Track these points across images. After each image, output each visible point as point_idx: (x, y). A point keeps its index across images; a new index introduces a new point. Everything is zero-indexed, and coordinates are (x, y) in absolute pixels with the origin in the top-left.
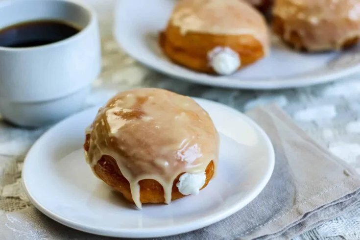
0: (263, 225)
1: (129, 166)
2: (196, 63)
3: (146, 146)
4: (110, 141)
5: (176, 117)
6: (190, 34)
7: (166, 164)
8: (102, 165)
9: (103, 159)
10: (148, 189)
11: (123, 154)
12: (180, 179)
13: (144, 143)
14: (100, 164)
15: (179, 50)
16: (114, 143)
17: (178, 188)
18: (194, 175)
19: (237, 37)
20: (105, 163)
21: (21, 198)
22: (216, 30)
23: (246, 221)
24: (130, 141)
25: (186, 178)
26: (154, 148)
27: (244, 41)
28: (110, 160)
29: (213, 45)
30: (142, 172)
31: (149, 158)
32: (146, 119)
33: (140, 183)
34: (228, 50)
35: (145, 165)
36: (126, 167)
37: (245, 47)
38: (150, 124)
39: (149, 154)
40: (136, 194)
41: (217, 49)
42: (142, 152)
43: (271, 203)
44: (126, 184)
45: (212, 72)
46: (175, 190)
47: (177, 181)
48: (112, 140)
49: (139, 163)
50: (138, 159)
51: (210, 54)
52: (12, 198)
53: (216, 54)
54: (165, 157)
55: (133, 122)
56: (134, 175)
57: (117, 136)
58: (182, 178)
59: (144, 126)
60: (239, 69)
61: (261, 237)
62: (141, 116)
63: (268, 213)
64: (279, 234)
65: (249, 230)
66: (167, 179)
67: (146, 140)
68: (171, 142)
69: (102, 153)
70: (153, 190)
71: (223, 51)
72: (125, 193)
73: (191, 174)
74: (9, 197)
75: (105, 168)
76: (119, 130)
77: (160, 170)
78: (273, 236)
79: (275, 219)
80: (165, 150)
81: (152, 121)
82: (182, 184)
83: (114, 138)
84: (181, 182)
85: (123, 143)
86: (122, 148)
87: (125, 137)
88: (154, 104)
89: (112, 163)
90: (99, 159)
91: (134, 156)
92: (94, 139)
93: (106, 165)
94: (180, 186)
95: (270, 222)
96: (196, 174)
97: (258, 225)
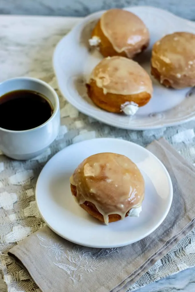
0: (172, 228)
1: (103, 208)
3: (111, 198)
4: (91, 195)
5: (124, 177)
6: (109, 94)
7: (122, 206)
8: (86, 205)
9: (86, 203)
10: (113, 218)
11: (99, 202)
13: (110, 196)
16: (93, 196)
20: (88, 204)
21: (36, 217)
22: (125, 93)
24: (102, 195)
25: (133, 211)
26: (116, 198)
28: (91, 204)
30: (111, 211)
31: (114, 204)
32: (109, 181)
33: (109, 216)
34: (132, 103)
35: (112, 208)
36: (101, 208)
37: (142, 99)
38: (112, 184)
39: (114, 202)
41: (127, 103)
42: (110, 201)
44: (101, 216)
47: (128, 212)
49: (108, 207)
50: (108, 205)
51: (122, 106)
52: (31, 217)
53: (126, 105)
54: (122, 203)
55: (102, 183)
56: (106, 212)
57: (95, 192)
58: (131, 211)
59: (108, 186)
62: (106, 180)
63: (173, 219)
64: (181, 233)
65: (165, 232)
66: (123, 213)
67: (111, 194)
68: (123, 194)
69: (86, 200)
70: (116, 218)
71: (130, 104)
72: (100, 219)
73: (135, 208)
74: (29, 217)
75: (88, 207)
77: (120, 209)
79: (178, 223)
80: (122, 199)
81: (112, 182)
83: (93, 193)
84: (130, 213)
85: (99, 197)
86: (99, 199)
87: (99, 193)
88: (110, 169)
89: (93, 206)
90: (84, 202)
91: (105, 203)
92: (79, 191)
93: (88, 205)
95: (175, 225)
96: (138, 208)
97: (169, 227)
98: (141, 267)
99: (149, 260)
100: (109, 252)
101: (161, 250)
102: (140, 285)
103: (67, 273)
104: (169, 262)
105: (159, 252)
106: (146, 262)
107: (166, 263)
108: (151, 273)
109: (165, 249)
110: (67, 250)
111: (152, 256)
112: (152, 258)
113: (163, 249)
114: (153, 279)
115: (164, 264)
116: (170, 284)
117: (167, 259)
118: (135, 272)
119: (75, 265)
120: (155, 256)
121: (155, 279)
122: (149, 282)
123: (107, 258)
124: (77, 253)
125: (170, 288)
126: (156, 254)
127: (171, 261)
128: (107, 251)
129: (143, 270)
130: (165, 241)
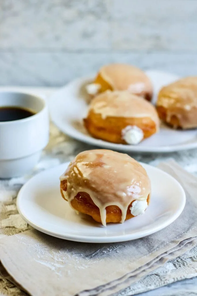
0: (187, 232)
1: (99, 197)
2: (114, 137)
3: (110, 184)
4: (84, 182)
5: (126, 165)
6: (108, 118)
7: (124, 194)
8: (78, 199)
9: (79, 195)
10: (112, 212)
11: (94, 190)
12: (132, 205)
13: (108, 182)
14: (77, 198)
15: (100, 129)
16: (86, 183)
17: (130, 210)
18: (141, 202)
19: (141, 119)
20: (80, 197)
21: (16, 227)
22: (126, 114)
23: (174, 231)
24: (98, 181)
25: (136, 204)
26: (115, 185)
27: (145, 122)
28: (85, 195)
29: (125, 125)
30: (108, 201)
31: (112, 191)
32: (106, 167)
33: (107, 208)
34: (135, 127)
35: (110, 196)
36: (97, 198)
37: (146, 125)
38: (109, 170)
39: (112, 188)
40: (104, 216)
41: (128, 128)
42: (107, 188)
43: (187, 220)
44: (97, 210)
45: (124, 143)
46: (129, 212)
47: (130, 206)
48: (85, 181)
49: (106, 195)
50: (105, 192)
51: (124, 131)
52: (10, 227)
53: (127, 131)
55: (98, 169)
56: (103, 203)
57: (89, 178)
58: (134, 204)
59: (106, 172)
60: (142, 141)
61: (187, 239)
62: (103, 165)
63: (187, 226)
65: (178, 236)
66: (124, 205)
67: (109, 180)
68: (125, 181)
69: (78, 191)
70: (115, 213)
71: (132, 128)
72: (95, 216)
73: (139, 201)
74: (7, 227)
75: (81, 201)
76: (89, 175)
77: (120, 199)
78: (195, 238)
79: (193, 228)
80: (122, 186)
81: (111, 168)
83: (87, 180)
84: (133, 207)
85: (94, 183)
86: (94, 186)
87: (95, 179)
89: (86, 197)
90: (75, 195)
91: (102, 191)
92: (70, 182)
93: (81, 198)
94: (132, 209)
95: (190, 230)
96: (142, 200)
97: (183, 232)
98: (148, 264)
99: (157, 258)
100: (107, 253)
101: (173, 251)
102: (147, 286)
103: (51, 269)
104: (184, 265)
105: (171, 252)
106: (154, 259)
107: (180, 266)
108: (161, 274)
109: (178, 250)
110: (53, 252)
111: (162, 254)
112: (162, 256)
113: (176, 250)
114: (163, 279)
115: (177, 267)
116: (187, 289)
117: (182, 263)
118: (140, 268)
119: (62, 263)
120: (166, 255)
121: (166, 280)
122: (159, 284)
123: (103, 258)
124: (65, 253)
125: (187, 293)
126: (166, 253)
127: (187, 264)
128: (103, 251)
129: (150, 268)
130: (178, 242)
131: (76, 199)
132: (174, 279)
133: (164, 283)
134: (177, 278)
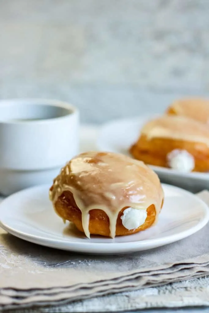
1: (83, 197)
4: (70, 179)
6: (155, 140)
7: (114, 198)
9: (63, 195)
10: (97, 219)
11: (78, 187)
12: (124, 213)
13: (98, 180)
14: (60, 198)
15: (144, 152)
16: (73, 180)
17: (121, 220)
18: (136, 210)
19: (193, 144)
20: (64, 197)
22: (176, 136)
25: (129, 212)
26: (105, 184)
27: (198, 148)
28: (69, 195)
29: (172, 148)
30: (93, 202)
31: (99, 191)
32: (102, 165)
33: (91, 212)
34: (185, 153)
35: (96, 197)
36: (80, 198)
37: (199, 153)
38: (104, 168)
39: (101, 188)
41: (175, 152)
42: (94, 186)
44: (78, 214)
46: (119, 222)
47: (121, 214)
48: (72, 178)
49: (91, 195)
50: (90, 192)
51: (170, 156)
53: (174, 156)
54: (114, 192)
56: (86, 205)
57: (76, 174)
58: (126, 212)
62: (98, 162)
66: (113, 211)
69: (63, 190)
70: (101, 220)
71: (180, 153)
73: (134, 208)
75: (64, 202)
77: (107, 201)
79: (203, 256)
80: (114, 186)
81: (107, 166)
82: (125, 216)
83: (74, 176)
84: (125, 215)
85: (80, 179)
86: (79, 183)
87: (82, 175)
88: (111, 157)
89: (70, 197)
90: (60, 195)
91: (88, 189)
93: (64, 199)
94: (123, 218)
99: (133, 274)
100: (75, 264)
104: (171, 293)
105: (156, 273)
106: (128, 275)
107: (164, 293)
109: (169, 274)
110: (12, 255)
112: (141, 275)
114: (131, 301)
115: (161, 293)
117: (169, 291)
118: (102, 281)
119: (13, 266)
120: (147, 274)
121: (135, 303)
124: (25, 257)
126: (148, 272)
127: (175, 292)
128: (72, 262)
130: (171, 264)
131: (60, 200)
132: (147, 303)
133: (132, 306)
134: (151, 304)
